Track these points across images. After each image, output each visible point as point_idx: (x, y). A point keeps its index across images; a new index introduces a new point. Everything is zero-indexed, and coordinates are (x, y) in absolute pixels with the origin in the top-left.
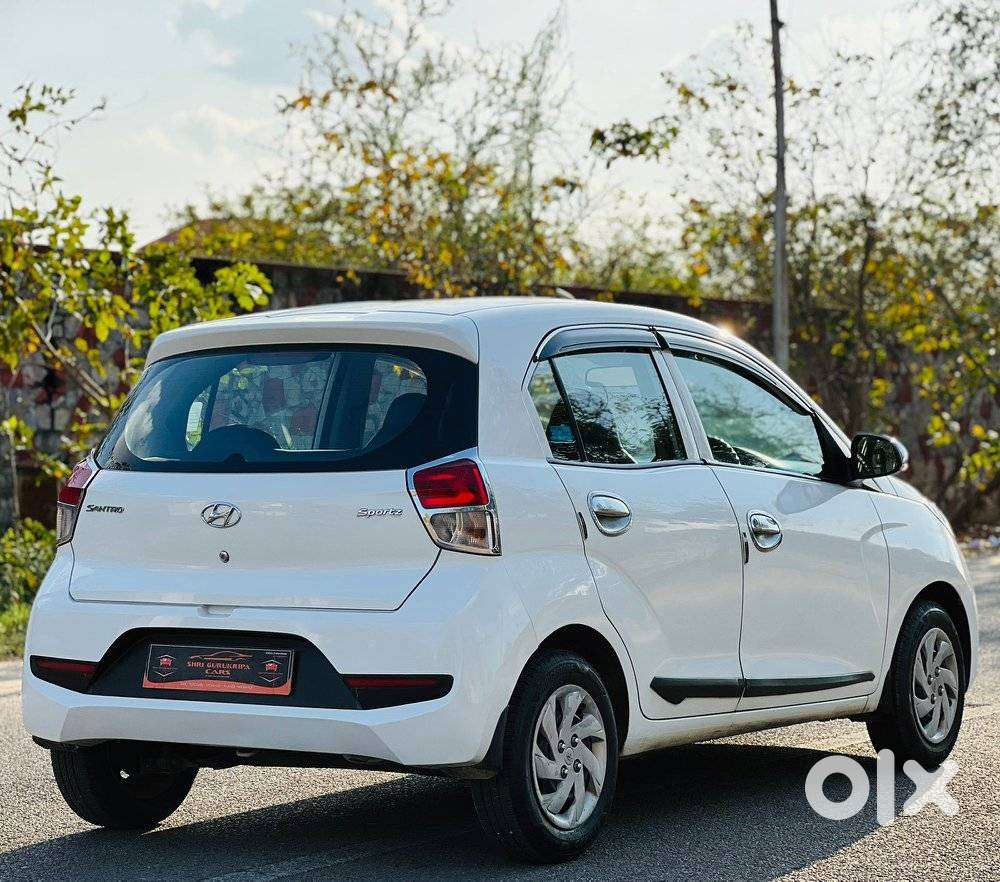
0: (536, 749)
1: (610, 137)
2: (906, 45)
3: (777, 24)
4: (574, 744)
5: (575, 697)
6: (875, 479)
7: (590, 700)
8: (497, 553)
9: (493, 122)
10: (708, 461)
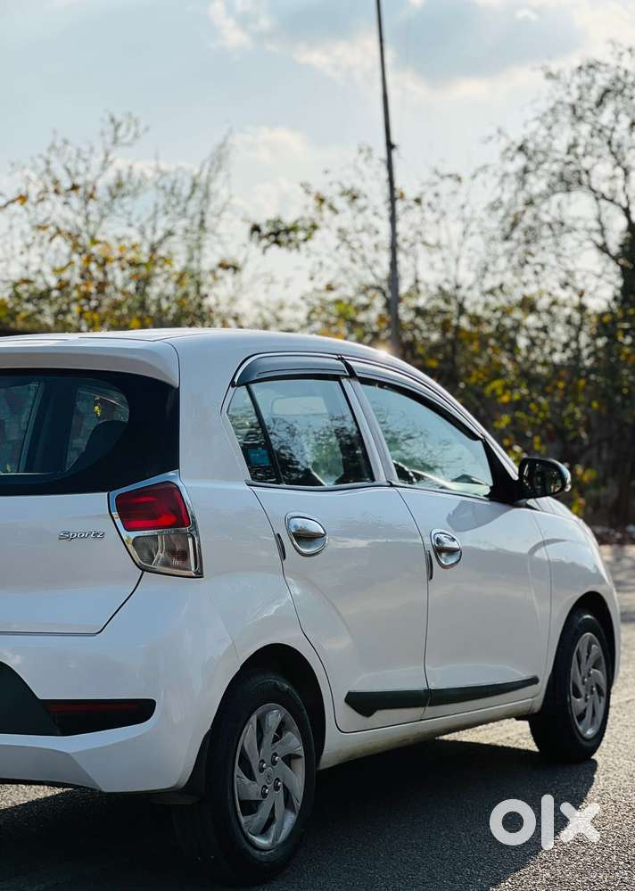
0: (238, 771)
1: (265, 230)
2: (485, 168)
3: (390, 146)
4: (274, 763)
5: (275, 716)
6: (538, 499)
7: (290, 718)
8: (199, 574)
9: (169, 226)
10: (394, 483)
